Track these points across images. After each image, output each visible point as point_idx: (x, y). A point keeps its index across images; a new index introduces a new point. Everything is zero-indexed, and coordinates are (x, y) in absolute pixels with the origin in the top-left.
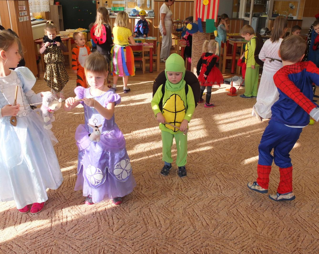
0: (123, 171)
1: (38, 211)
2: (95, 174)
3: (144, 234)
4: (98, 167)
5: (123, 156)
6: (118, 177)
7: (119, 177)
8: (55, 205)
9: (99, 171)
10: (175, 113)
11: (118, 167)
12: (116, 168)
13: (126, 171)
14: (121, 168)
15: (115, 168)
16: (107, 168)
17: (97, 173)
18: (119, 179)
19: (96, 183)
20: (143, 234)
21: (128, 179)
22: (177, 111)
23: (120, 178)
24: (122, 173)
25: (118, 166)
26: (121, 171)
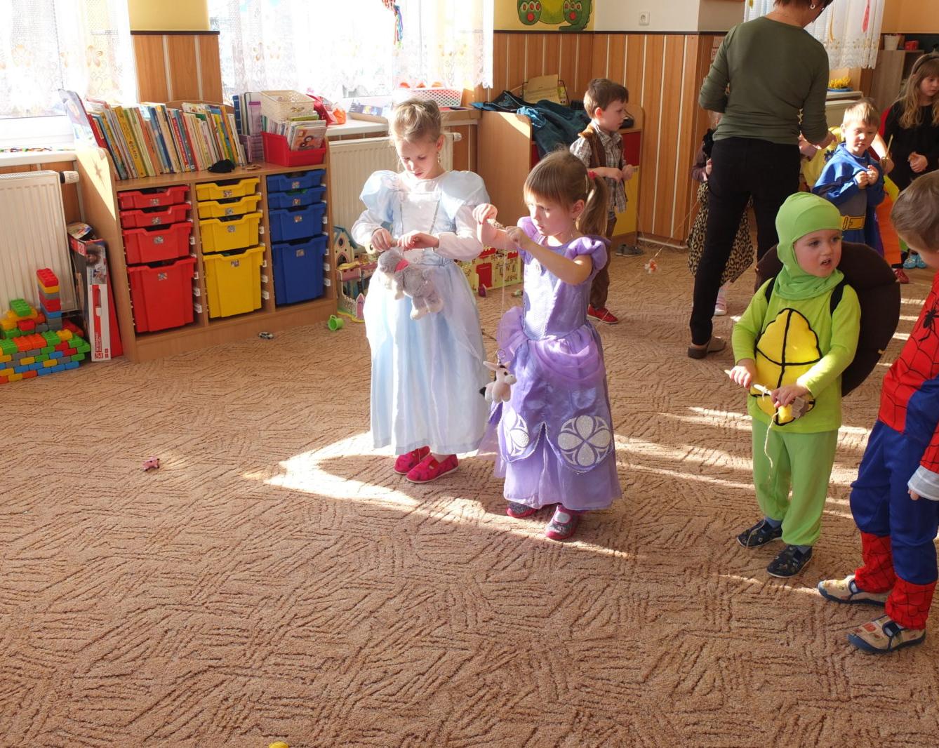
0: (581, 445)
1: (418, 479)
2: (513, 428)
3: (532, 619)
4: (521, 414)
5: (588, 405)
6: (567, 455)
7: (570, 457)
8: (454, 486)
9: (522, 425)
10: (781, 367)
11: (570, 430)
12: (564, 432)
13: (592, 446)
14: (578, 435)
15: (562, 430)
16: (544, 426)
17: (517, 426)
18: (569, 461)
19: (514, 451)
20: (528, 617)
21: (594, 469)
22: (786, 362)
23: (572, 460)
24: (579, 447)
25: (569, 426)
26: (578, 444)
